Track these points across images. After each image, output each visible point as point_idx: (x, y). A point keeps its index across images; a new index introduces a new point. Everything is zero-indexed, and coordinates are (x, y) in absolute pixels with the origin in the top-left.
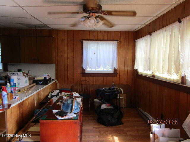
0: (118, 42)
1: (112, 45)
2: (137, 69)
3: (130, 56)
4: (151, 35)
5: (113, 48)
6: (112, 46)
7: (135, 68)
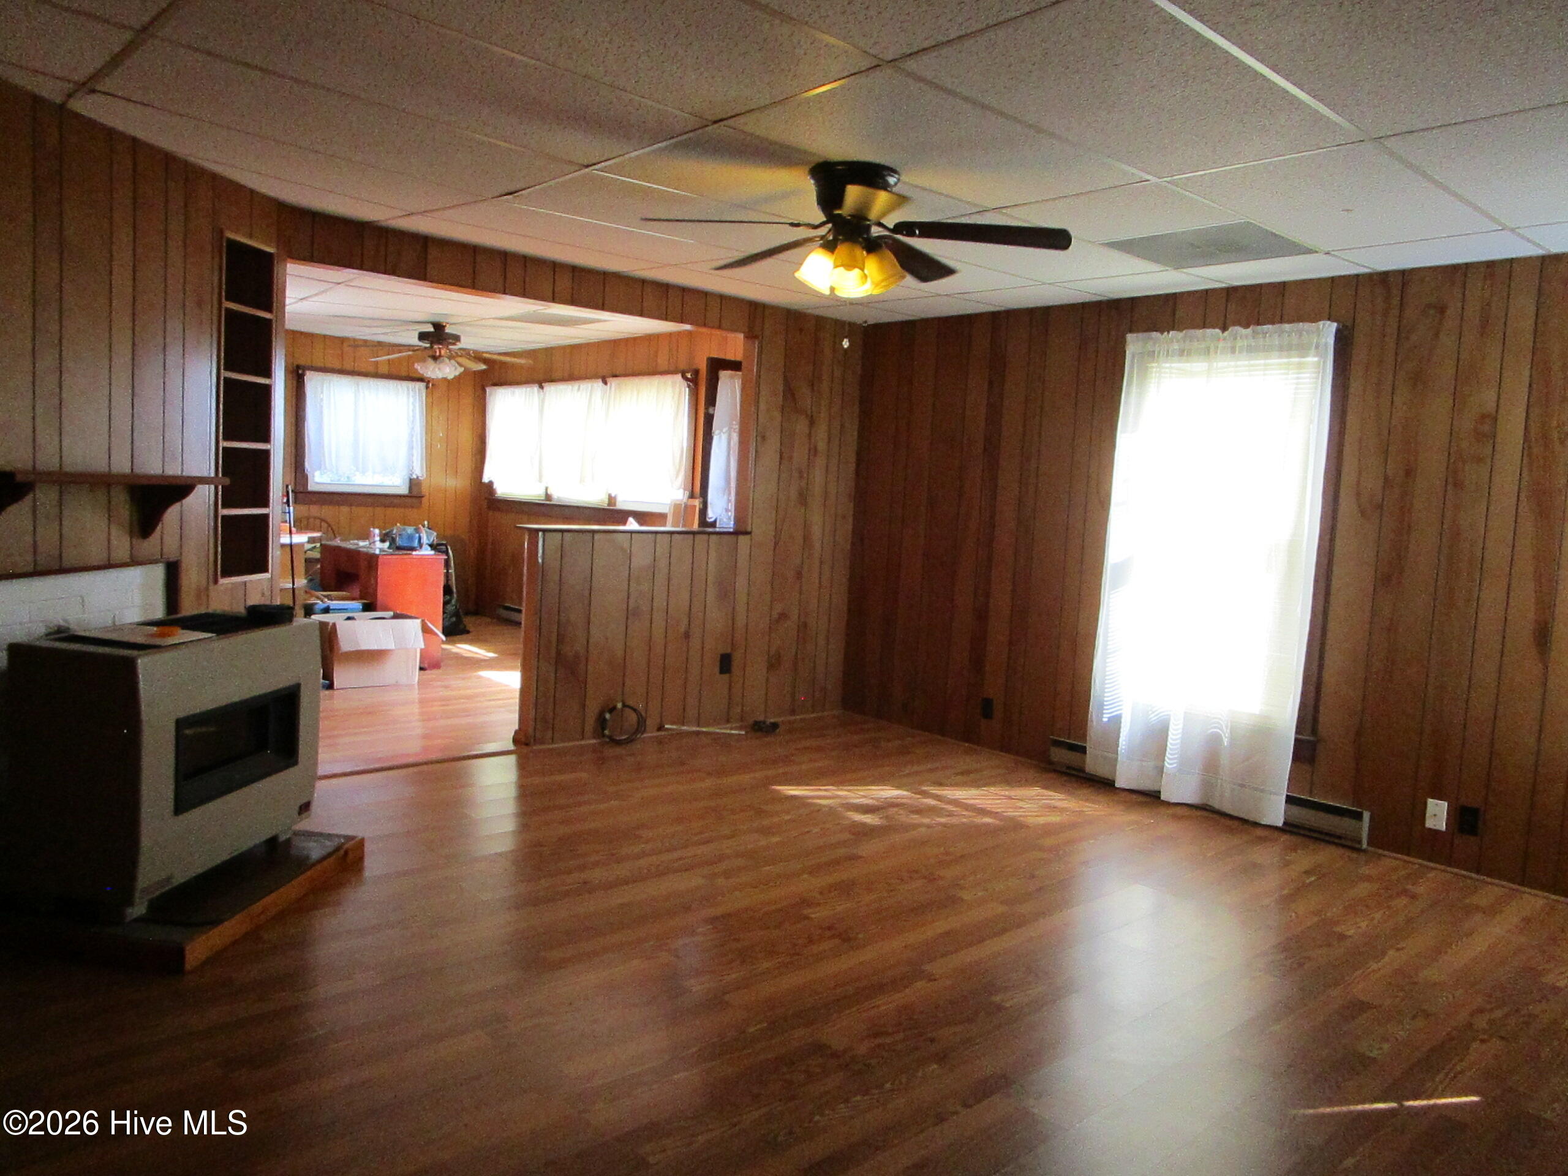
0: (427, 387)
1: (408, 394)
2: (491, 484)
3: (466, 437)
4: (542, 387)
5: (411, 407)
6: (408, 398)
7: (486, 479)
